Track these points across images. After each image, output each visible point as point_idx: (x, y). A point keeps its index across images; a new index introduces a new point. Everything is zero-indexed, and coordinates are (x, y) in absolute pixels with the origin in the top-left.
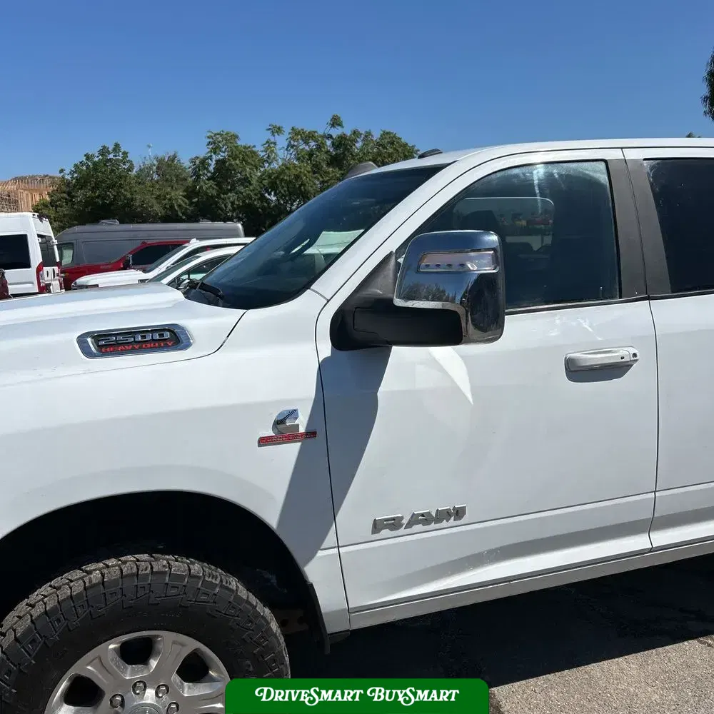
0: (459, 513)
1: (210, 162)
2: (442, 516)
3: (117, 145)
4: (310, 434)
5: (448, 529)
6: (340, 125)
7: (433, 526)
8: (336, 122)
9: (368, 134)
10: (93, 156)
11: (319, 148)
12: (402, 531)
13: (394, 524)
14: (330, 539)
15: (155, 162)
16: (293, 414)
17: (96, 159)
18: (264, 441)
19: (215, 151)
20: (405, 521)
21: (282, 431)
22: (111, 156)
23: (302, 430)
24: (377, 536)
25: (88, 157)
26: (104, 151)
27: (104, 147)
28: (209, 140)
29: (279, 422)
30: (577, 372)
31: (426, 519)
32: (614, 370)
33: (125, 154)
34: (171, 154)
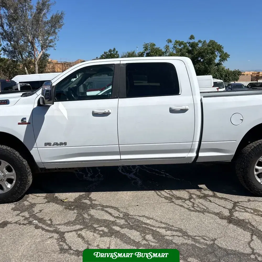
0: (65, 144)
1: (144, 54)
2: (61, 144)
3: (114, 49)
4: (29, 123)
5: (63, 147)
6: (194, 38)
7: (59, 146)
8: (192, 37)
9: (205, 41)
10: (107, 52)
11: (184, 47)
12: (52, 146)
13: (49, 144)
14: (35, 146)
15: (127, 54)
16: (25, 118)
17: (108, 54)
18: (19, 124)
19: (145, 50)
20: (52, 144)
21: (23, 122)
22: (112, 53)
23: (27, 122)
24: (46, 147)
25: (105, 53)
26: (110, 51)
27: (110, 49)
28: (144, 46)
29: (22, 120)
30: (95, 114)
31: (56, 144)
33: (117, 52)
34: (133, 51)
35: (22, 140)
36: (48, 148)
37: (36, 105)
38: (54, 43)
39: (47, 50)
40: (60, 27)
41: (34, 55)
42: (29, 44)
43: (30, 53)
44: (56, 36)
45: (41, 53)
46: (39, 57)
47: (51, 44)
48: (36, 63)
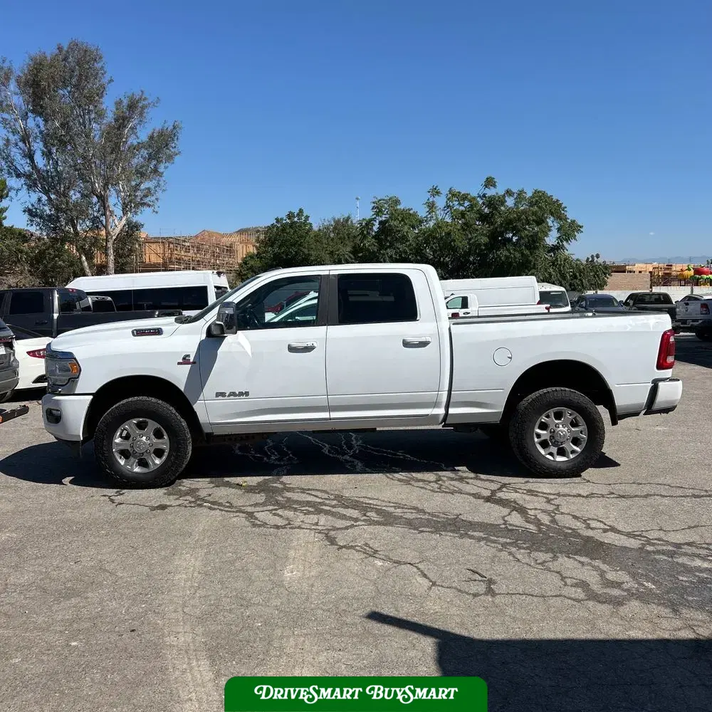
0: (247, 394)
1: (375, 223)
2: (241, 394)
3: (301, 211)
4: (194, 363)
5: (243, 400)
6: (494, 186)
7: (237, 397)
8: (490, 182)
9: (521, 193)
10: (282, 219)
11: (471, 207)
12: (226, 398)
13: (223, 394)
14: (201, 397)
15: (333, 223)
16: (188, 356)
17: (284, 222)
18: (179, 363)
19: (377, 214)
20: (227, 395)
21: (185, 360)
22: (296, 219)
23: (191, 361)
24: (217, 398)
25: (277, 220)
26: (290, 216)
27: (290, 212)
28: (373, 205)
29: (184, 359)
30: (292, 349)
31: (233, 394)
32: (308, 349)
33: (307, 217)
34: (346, 216)
35: (182, 388)
36: (221, 401)
37: (204, 336)
38: (153, 198)
39: (136, 213)
40: (170, 158)
41: (106, 227)
42: (95, 199)
43: (95, 220)
44: (159, 181)
45: (124, 222)
46: (117, 231)
47: (146, 200)
48: (110, 245)
